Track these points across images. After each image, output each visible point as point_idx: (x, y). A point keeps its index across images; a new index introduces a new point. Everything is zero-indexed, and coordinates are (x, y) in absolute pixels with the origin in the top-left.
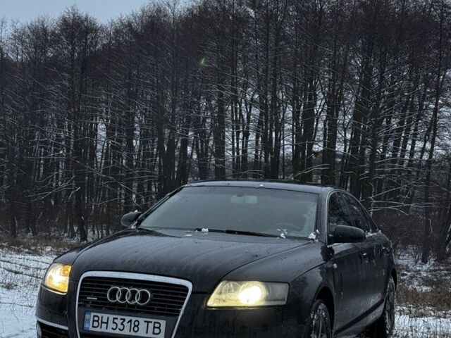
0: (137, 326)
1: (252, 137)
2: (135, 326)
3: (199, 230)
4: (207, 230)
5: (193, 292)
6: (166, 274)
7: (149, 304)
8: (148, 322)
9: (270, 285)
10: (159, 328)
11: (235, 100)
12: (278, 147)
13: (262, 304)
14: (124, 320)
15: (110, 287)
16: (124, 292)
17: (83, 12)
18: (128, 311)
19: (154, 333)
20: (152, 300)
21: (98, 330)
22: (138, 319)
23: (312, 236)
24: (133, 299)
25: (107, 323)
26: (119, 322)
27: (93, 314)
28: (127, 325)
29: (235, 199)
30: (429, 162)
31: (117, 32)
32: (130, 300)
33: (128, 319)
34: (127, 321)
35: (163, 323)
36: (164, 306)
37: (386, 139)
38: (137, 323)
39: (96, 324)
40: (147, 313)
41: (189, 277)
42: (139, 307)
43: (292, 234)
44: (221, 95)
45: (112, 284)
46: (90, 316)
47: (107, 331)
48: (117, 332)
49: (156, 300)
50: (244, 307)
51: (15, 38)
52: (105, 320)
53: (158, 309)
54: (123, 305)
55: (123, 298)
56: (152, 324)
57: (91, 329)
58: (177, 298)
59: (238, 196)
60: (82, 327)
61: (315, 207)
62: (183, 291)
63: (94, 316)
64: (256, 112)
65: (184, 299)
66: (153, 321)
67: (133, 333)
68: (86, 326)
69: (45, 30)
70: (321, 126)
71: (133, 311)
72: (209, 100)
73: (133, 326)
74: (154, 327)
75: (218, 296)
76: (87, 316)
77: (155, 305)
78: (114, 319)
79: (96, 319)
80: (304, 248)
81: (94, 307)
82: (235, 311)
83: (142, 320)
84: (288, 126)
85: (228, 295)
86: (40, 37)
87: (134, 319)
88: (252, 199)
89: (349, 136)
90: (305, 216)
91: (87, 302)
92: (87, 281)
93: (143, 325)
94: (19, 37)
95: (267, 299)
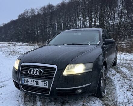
0: (39, 83)
1: (82, 23)
2: (38, 83)
3: (64, 44)
4: (66, 44)
5: (57, 70)
6: (48, 63)
7: (42, 75)
8: (42, 82)
9: (86, 64)
10: (46, 84)
11: (78, 17)
12: (86, 24)
13: (83, 72)
14: (34, 81)
15: (29, 69)
16: (34, 70)
17: (51, 4)
18: (35, 77)
19: (44, 86)
20: (43, 73)
21: (26, 84)
22: (39, 80)
23: (98, 43)
24: (37, 73)
25: (29, 82)
26: (33, 81)
27: (24, 78)
28: (35, 83)
29: (75, 34)
30: (114, 24)
31: (57, 6)
32: (36, 74)
33: (35, 80)
34: (35, 81)
35: (47, 82)
36: (47, 75)
37: (105, 21)
38: (38, 82)
39: (26, 82)
40: (42, 78)
41: (56, 64)
42: (39, 76)
43: (92, 43)
44: (75, 16)
45: (30, 67)
46: (24, 79)
47: (29, 84)
48: (32, 85)
49: (44, 73)
50: (77, 74)
51: (40, 9)
52: (28, 81)
53: (45, 77)
54: (34, 75)
55: (33, 73)
56: (44, 82)
57: (24, 83)
58: (52, 72)
59: (76, 33)
60: (22, 83)
61: (98, 34)
62: (54, 69)
63: (25, 79)
64: (82, 18)
65: (54, 73)
66: (44, 81)
67: (37, 86)
68: (23, 82)
69: (45, 7)
70: (94, 20)
71: (37, 78)
72: (73, 17)
73: (37, 83)
74: (44, 83)
75: (67, 71)
76: (23, 79)
77: (44, 75)
78: (31, 80)
79: (25, 80)
80: (96, 48)
81: (25, 76)
82: (73, 76)
83: (40, 81)
84: (88, 21)
85: (70, 70)
86: (44, 9)
87: (37, 80)
88: (80, 34)
89: (98, 21)
90: (96, 37)
91: (23, 74)
92: (23, 66)
93: (40, 83)
94: (41, 9)
95: (85, 70)
